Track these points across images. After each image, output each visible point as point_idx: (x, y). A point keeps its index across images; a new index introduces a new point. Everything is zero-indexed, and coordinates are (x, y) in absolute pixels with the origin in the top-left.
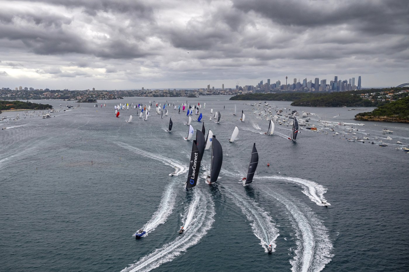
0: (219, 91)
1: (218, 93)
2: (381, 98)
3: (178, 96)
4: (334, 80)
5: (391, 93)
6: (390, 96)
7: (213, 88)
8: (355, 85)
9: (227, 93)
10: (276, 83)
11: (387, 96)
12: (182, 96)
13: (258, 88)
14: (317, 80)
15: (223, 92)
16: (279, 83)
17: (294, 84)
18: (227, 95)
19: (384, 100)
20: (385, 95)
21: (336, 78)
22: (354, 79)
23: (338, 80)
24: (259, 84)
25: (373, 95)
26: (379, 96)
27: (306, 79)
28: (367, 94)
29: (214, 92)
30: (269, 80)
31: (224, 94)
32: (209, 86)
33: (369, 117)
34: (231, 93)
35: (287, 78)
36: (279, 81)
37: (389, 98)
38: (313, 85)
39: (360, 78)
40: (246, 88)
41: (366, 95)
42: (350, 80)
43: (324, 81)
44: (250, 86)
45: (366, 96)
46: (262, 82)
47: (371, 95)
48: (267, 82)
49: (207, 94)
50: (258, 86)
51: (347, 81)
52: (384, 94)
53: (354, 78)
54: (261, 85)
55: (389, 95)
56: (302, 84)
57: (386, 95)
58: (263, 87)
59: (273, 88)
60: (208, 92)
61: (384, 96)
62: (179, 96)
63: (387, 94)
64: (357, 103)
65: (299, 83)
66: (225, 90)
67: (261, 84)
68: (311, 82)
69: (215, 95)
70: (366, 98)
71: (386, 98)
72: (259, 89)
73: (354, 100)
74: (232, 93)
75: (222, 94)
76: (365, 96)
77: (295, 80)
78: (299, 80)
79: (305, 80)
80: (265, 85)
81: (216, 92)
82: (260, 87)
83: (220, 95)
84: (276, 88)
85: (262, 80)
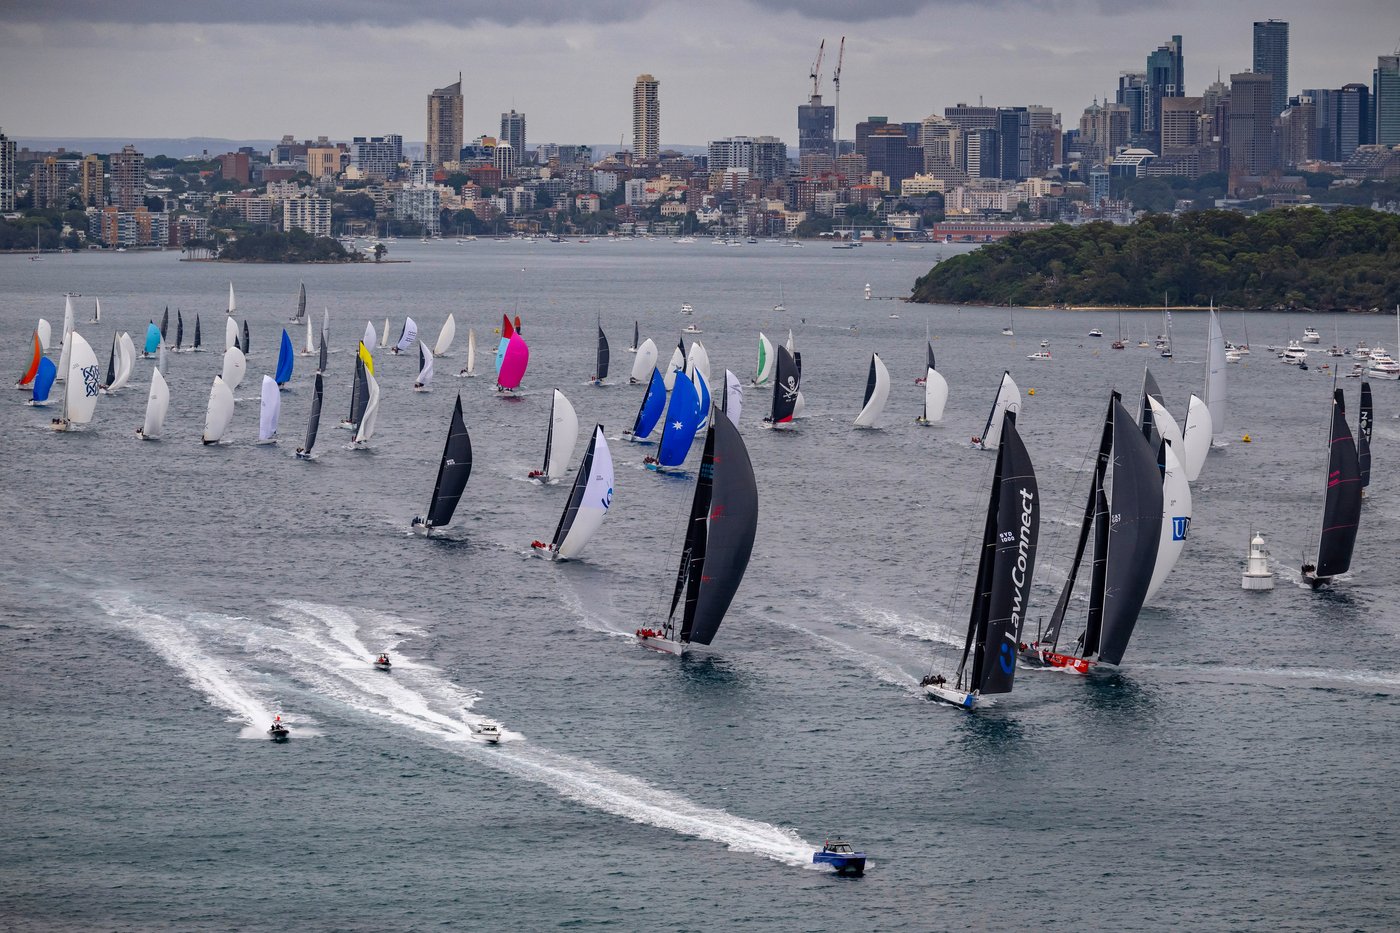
0: (607, 182)
1: (593, 205)
3: (52, 244)
7: (514, 126)
9: (723, 200)
10: (1379, 75)
12: (109, 234)
13: (1119, 139)
15: (661, 185)
18: (726, 230)
24: (1129, 91)
29: (545, 197)
30: (1271, 40)
31: (691, 226)
32: (446, 105)
34: (793, 207)
40: (953, 136)
44: (1011, 121)
46: (1167, 66)
48: (1250, 66)
49: (453, 224)
50: (1118, 119)
54: (1167, 106)
59: (1327, 147)
60: (456, 182)
62: (74, 245)
66: (695, 170)
67: (1159, 94)
69: (562, 231)
72: (1134, 155)
74: (811, 207)
75: (652, 216)
80: (1222, 107)
81: (573, 195)
82: (1148, 127)
83: (633, 233)
84: (1379, 147)
85: (1178, 39)
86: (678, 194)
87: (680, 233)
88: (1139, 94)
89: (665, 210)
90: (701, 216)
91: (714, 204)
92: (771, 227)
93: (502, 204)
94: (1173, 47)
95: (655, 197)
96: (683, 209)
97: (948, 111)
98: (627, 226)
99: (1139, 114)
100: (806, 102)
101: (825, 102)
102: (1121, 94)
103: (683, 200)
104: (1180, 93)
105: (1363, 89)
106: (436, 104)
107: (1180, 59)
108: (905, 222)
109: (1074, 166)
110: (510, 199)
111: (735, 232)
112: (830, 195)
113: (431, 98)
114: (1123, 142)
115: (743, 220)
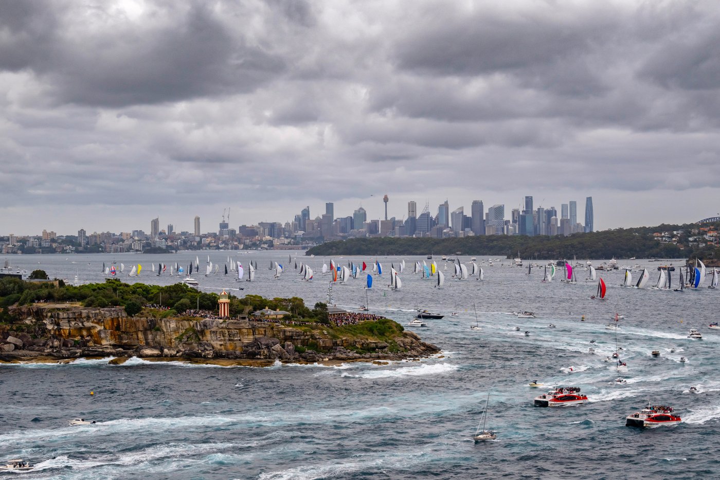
1: (196, 244)
2: (695, 241)
4: (522, 208)
5: (712, 230)
6: (711, 237)
7: (170, 228)
8: (578, 222)
10: (355, 214)
11: (707, 237)
14: (477, 206)
16: (361, 214)
17: (412, 220)
18: (225, 248)
19: (704, 245)
20: (703, 234)
21: (529, 201)
22: (573, 204)
23: (535, 208)
24: (297, 219)
25: (679, 235)
26: (690, 237)
27: (446, 203)
28: (667, 233)
30: (330, 207)
31: (218, 248)
32: (155, 223)
33: (710, 261)
34: (240, 243)
35: (386, 200)
36: (361, 209)
37: (712, 241)
38: (467, 222)
39: (589, 200)
40: (262, 229)
41: (663, 234)
42: (564, 207)
43: (499, 211)
44: (273, 226)
45: (664, 236)
46: (306, 213)
47: (673, 236)
48: (324, 213)
50: (295, 225)
51: (556, 211)
52: (699, 234)
53: (575, 202)
54: (306, 222)
55: (709, 234)
56: (434, 217)
57: (705, 236)
58: (313, 229)
59: (343, 230)
61: (700, 237)
63: (705, 233)
64: (651, 251)
65: (426, 216)
67: (304, 219)
68: (462, 212)
69: (188, 249)
70: (665, 241)
71: (705, 241)
72: (300, 233)
73: (644, 246)
74: (244, 244)
75: (209, 246)
76: (662, 237)
77: (412, 206)
78: (427, 207)
79: (444, 207)
80: (319, 222)
81: (191, 242)
82: (302, 226)
83: (206, 249)
84: (355, 230)
85: (308, 207)
86: (213, 241)
87: (216, 249)
88: (300, 220)
89: (211, 245)
90: (220, 245)
91: (222, 243)
92: (236, 248)
93: (176, 243)
94: (307, 209)
95: (208, 242)
96: (215, 244)
97: (259, 223)
98: (204, 248)
99: (300, 224)
100: (221, 222)
101: (226, 222)
102: (295, 219)
103: (215, 242)
104: (309, 219)
105: (351, 217)
106: (153, 223)
107: (309, 211)
108: (266, 246)
109: (287, 235)
110: (177, 242)
111: (228, 249)
112: (248, 241)
113: (152, 222)
114: (297, 230)
115: (230, 246)
